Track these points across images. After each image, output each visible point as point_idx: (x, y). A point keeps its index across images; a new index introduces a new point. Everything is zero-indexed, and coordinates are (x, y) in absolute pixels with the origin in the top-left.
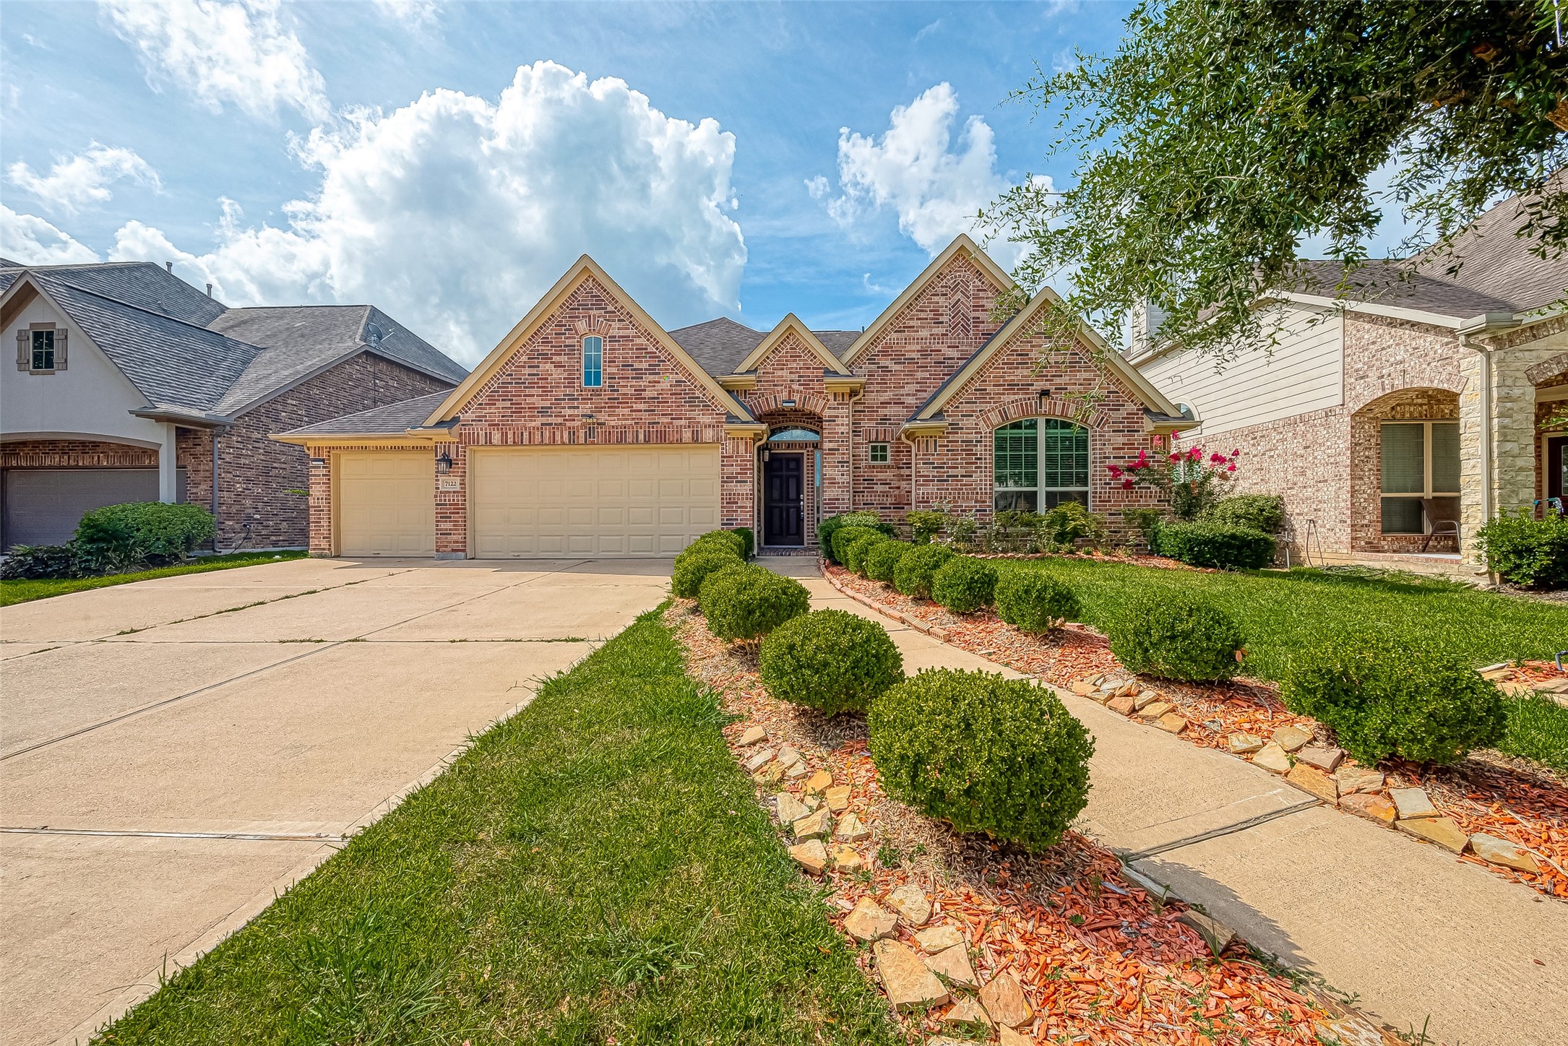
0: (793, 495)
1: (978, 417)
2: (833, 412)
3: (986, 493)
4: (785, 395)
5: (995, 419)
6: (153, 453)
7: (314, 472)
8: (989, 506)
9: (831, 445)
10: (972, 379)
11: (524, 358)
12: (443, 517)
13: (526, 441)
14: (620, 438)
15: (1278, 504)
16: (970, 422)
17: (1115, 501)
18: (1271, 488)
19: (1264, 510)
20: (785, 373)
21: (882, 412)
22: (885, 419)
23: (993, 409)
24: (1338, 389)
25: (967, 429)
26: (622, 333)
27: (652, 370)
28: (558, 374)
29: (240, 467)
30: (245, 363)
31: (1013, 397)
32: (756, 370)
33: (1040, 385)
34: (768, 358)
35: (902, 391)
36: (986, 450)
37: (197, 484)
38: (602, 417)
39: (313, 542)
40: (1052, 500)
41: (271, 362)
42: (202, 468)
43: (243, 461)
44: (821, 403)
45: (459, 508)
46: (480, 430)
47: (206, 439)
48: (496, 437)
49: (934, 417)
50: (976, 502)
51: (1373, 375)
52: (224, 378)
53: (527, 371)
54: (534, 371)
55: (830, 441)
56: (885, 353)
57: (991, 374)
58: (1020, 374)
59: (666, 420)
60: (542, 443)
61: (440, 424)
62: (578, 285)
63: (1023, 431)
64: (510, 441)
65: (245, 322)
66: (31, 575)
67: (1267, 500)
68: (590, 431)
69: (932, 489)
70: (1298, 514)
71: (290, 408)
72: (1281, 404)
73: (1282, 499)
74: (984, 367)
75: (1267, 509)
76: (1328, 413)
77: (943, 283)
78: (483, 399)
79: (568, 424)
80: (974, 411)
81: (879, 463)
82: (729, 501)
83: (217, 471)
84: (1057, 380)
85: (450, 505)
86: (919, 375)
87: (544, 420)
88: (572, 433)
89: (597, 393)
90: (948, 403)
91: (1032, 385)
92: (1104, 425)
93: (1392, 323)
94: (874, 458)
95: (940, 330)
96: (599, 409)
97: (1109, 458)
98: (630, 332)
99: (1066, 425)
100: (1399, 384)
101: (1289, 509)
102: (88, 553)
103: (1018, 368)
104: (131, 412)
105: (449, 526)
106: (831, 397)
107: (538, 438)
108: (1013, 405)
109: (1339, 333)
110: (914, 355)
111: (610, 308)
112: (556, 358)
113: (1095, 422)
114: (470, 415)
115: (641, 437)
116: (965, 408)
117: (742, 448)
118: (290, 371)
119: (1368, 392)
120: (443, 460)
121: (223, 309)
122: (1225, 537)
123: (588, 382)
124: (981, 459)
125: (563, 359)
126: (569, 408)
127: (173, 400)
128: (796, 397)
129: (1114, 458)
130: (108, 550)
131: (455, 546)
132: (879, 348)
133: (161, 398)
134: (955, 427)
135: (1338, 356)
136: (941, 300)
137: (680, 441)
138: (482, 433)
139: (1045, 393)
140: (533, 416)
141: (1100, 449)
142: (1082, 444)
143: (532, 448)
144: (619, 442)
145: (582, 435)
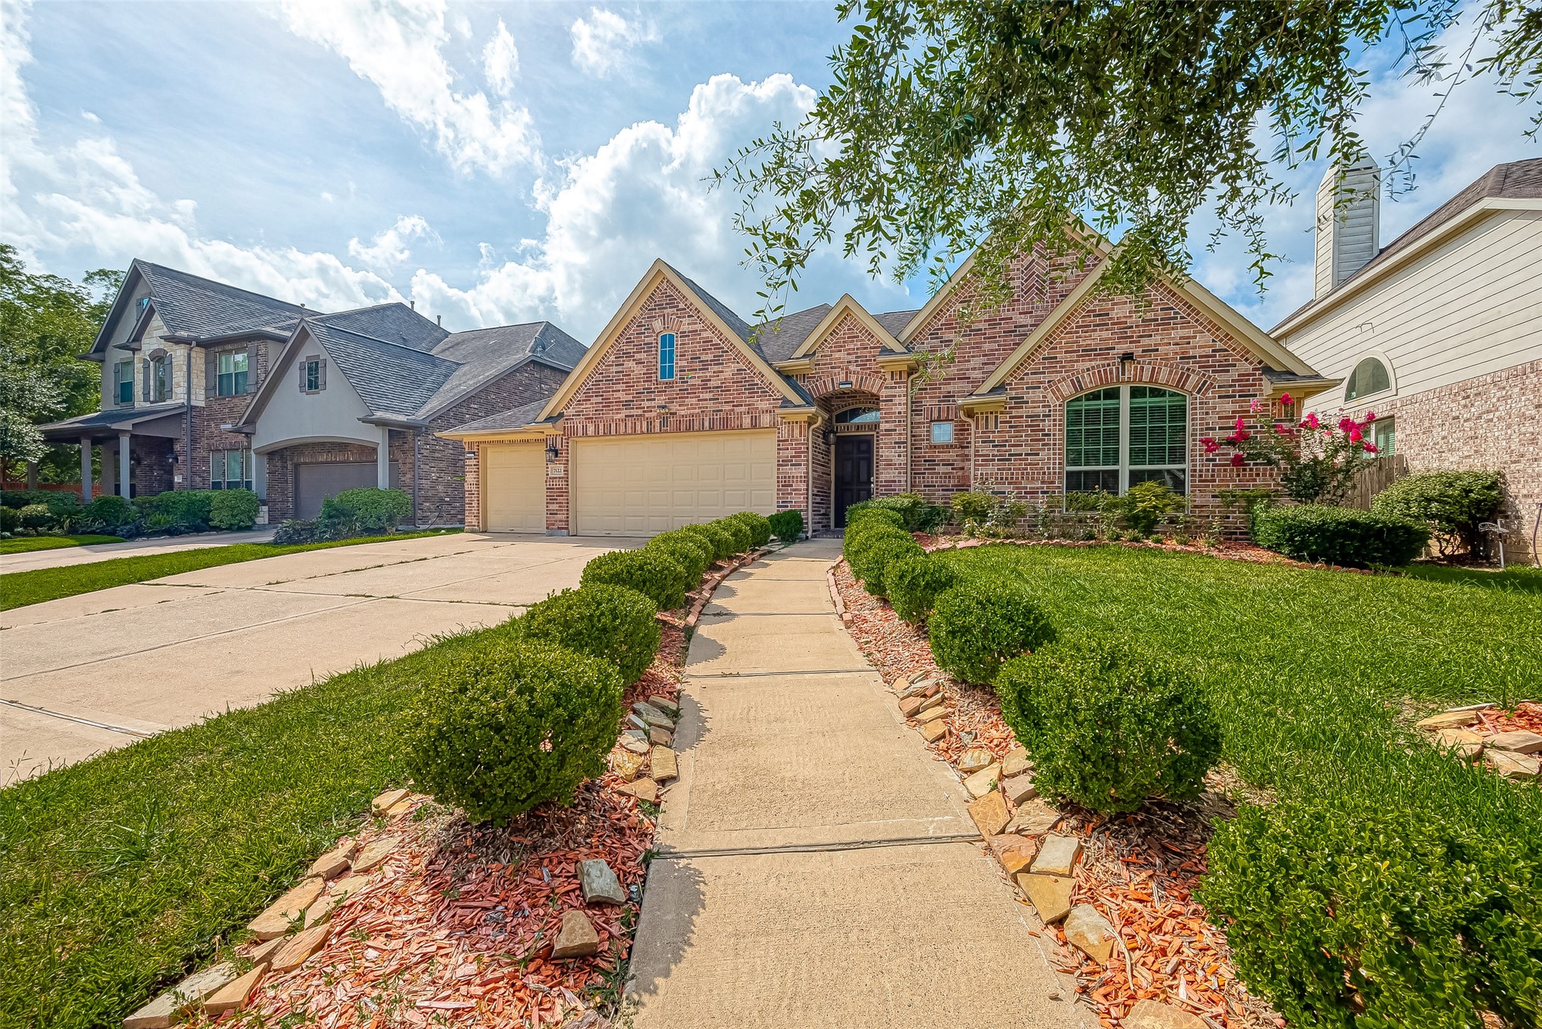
0: (863, 477)
1: (1045, 389)
2: (890, 392)
3: (1055, 473)
4: (842, 377)
5: (1067, 389)
6: (375, 450)
7: (468, 462)
8: (1059, 487)
9: (888, 426)
10: (1040, 347)
11: (612, 358)
12: (551, 500)
13: (613, 432)
14: (688, 427)
15: (1496, 484)
16: (1039, 394)
17: (1219, 481)
18: (1489, 463)
19: (1471, 491)
20: (842, 355)
21: (945, 388)
22: (949, 396)
23: (1064, 379)
25: (1033, 402)
26: (691, 328)
27: (717, 361)
28: (639, 370)
29: (435, 459)
30: (447, 376)
31: (1088, 365)
32: (814, 353)
33: (1123, 349)
34: (826, 341)
35: (967, 365)
36: (1055, 425)
37: (405, 474)
38: (674, 407)
39: (467, 520)
40: (1136, 478)
41: (465, 374)
42: (408, 461)
43: (437, 455)
44: (879, 382)
45: (563, 492)
46: (578, 423)
47: (410, 438)
48: (591, 429)
49: (993, 390)
50: (1042, 483)
52: (428, 390)
53: (614, 369)
54: (620, 369)
55: (886, 422)
56: (949, 326)
57: (1063, 340)
58: (1099, 336)
59: (728, 407)
60: (625, 434)
61: (548, 419)
62: (654, 287)
63: (1102, 402)
64: (601, 432)
65: (457, 344)
66: (291, 541)
67: (1477, 477)
68: (664, 422)
69: (992, 469)
70: (1525, 496)
71: (472, 411)
72: (1505, 349)
73: (1503, 476)
74: (1054, 332)
75: (1477, 488)
78: (581, 396)
79: (647, 415)
80: (1041, 383)
82: (785, 484)
83: (417, 464)
84: (1145, 341)
85: (557, 489)
86: (987, 346)
87: (628, 412)
88: (650, 423)
89: (670, 385)
90: (1011, 375)
91: (1114, 348)
92: (1207, 390)
95: (1011, 296)
96: (671, 400)
97: (1214, 429)
98: (698, 327)
99: (1156, 393)
101: (1512, 489)
102: (326, 526)
103: (1095, 331)
104: (359, 419)
105: (555, 507)
106: (888, 376)
107: (622, 430)
108: (1089, 373)
110: (981, 326)
111: (681, 306)
112: (637, 356)
113: (1195, 387)
114: (571, 411)
115: (707, 424)
116: (1031, 379)
117: (797, 432)
118: (476, 380)
120: (550, 450)
121: (447, 334)
122: (1340, 523)
123: (663, 376)
124: (1049, 435)
125: (643, 356)
126: (647, 400)
127: (387, 409)
128: (853, 378)
129: (1220, 428)
130: (339, 524)
131: (561, 524)
132: (943, 321)
133: (379, 409)
134: (1019, 401)
136: (1013, 263)
137: (741, 427)
138: (580, 426)
139: (1128, 357)
140: (619, 409)
141: (1202, 419)
142: (1179, 413)
143: (618, 437)
144: (688, 430)
145: (657, 424)
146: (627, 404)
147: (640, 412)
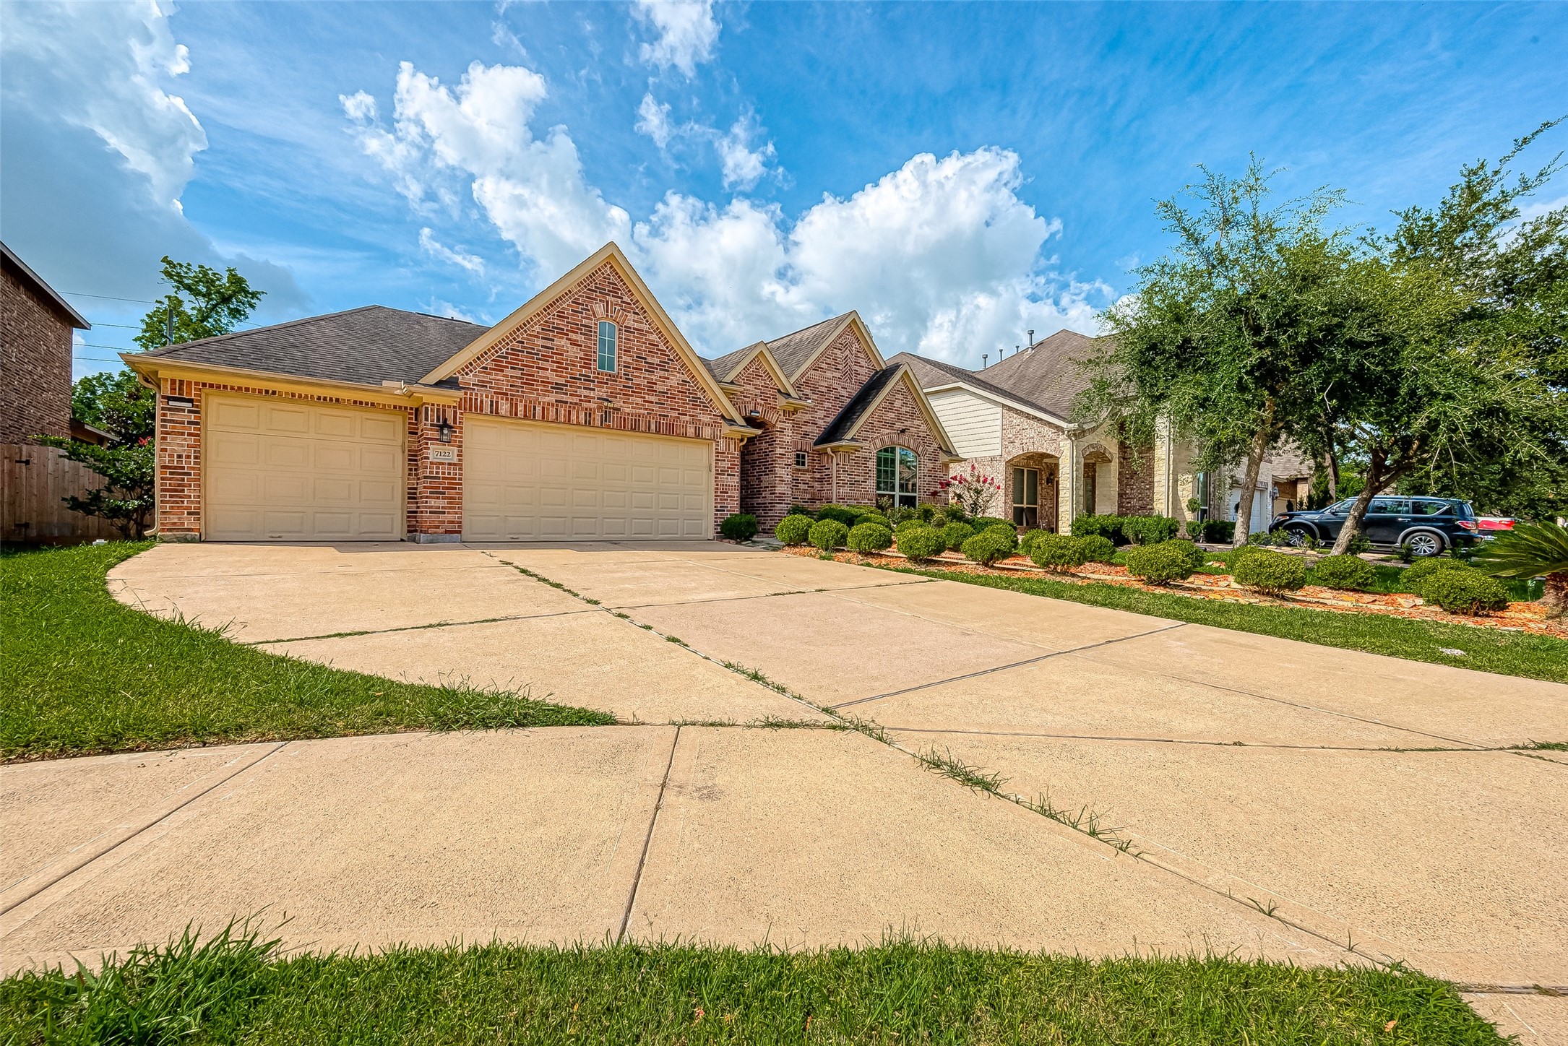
1: (870, 442)
2: (783, 425)
3: (872, 495)
4: (751, 407)
5: (878, 444)
10: (870, 416)
11: (538, 328)
12: (434, 493)
13: (538, 416)
14: (633, 426)
16: (866, 445)
17: (928, 503)
20: (751, 388)
21: (804, 428)
22: (806, 434)
23: (877, 438)
24: (999, 446)
25: (865, 449)
26: (636, 325)
27: (662, 366)
28: (573, 352)
31: (886, 431)
33: (898, 425)
34: (740, 373)
35: (816, 415)
36: (873, 465)
38: (618, 403)
40: (901, 501)
44: (776, 416)
45: (455, 484)
46: (484, 397)
48: (504, 407)
49: (853, 439)
50: (869, 500)
51: (1018, 442)
53: (541, 342)
54: (549, 344)
55: (779, 447)
57: (877, 413)
58: (889, 415)
59: (674, 414)
60: (556, 421)
61: (440, 384)
62: (597, 267)
63: (891, 454)
64: (520, 414)
68: (606, 416)
76: (992, 459)
77: (840, 341)
78: (488, 363)
79: (584, 405)
80: (868, 437)
81: (800, 467)
82: (721, 492)
84: (905, 423)
85: (443, 478)
86: (826, 405)
87: (559, 397)
88: (589, 413)
89: (612, 378)
90: (858, 430)
92: (924, 455)
93: (1028, 416)
94: (798, 463)
95: (838, 375)
96: (614, 394)
97: (926, 476)
98: (645, 327)
100: (1032, 449)
103: (888, 411)
106: (781, 413)
107: (552, 415)
108: (886, 436)
109: (999, 416)
110: (821, 389)
111: (626, 299)
112: (572, 336)
113: (920, 453)
114: (471, 378)
115: (653, 427)
116: (863, 434)
117: (732, 446)
119: (1016, 451)
123: (602, 366)
124: (870, 471)
125: (580, 337)
126: (585, 388)
128: (759, 409)
129: (928, 476)
131: (450, 527)
132: (804, 380)
135: (999, 428)
136: (838, 352)
137: (685, 435)
138: (487, 401)
139: (903, 431)
140: (546, 391)
141: (922, 470)
143: (545, 424)
144: (633, 429)
145: (598, 418)
146: (558, 387)
147: (575, 400)
